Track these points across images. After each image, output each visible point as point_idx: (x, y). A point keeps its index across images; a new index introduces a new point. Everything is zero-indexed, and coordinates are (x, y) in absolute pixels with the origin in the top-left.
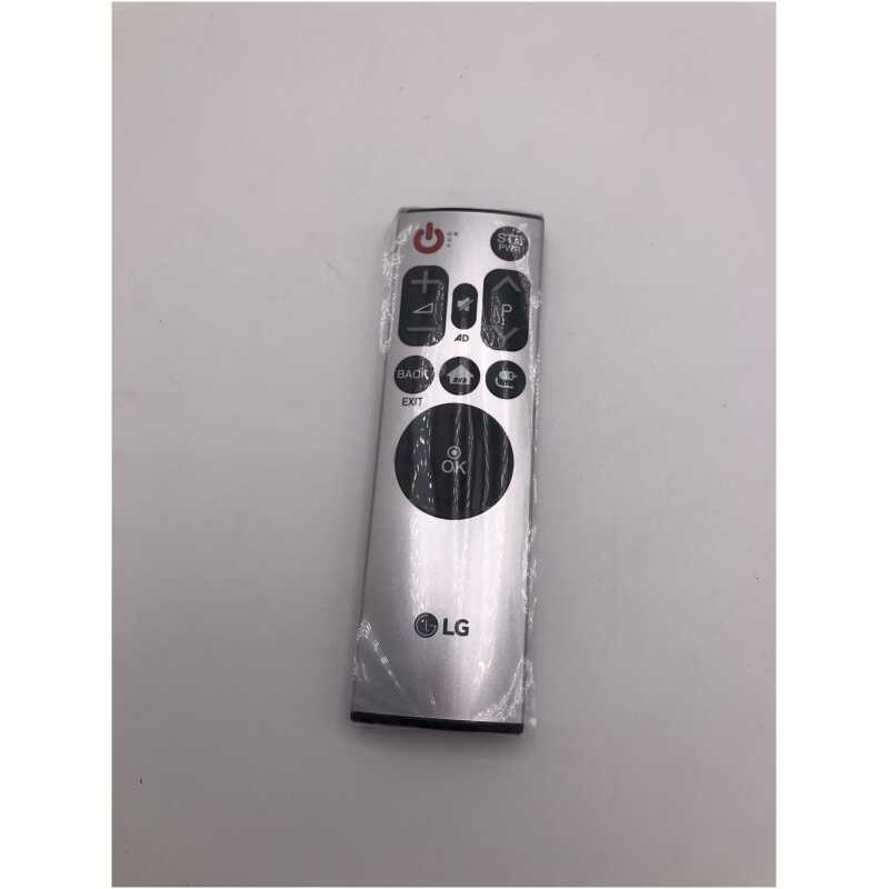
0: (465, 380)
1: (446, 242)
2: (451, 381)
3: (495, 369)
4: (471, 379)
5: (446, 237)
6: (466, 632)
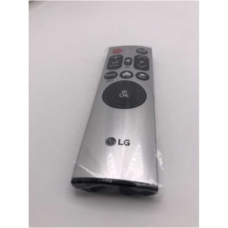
0: (129, 75)
2: (123, 76)
3: (138, 74)
6: (129, 144)
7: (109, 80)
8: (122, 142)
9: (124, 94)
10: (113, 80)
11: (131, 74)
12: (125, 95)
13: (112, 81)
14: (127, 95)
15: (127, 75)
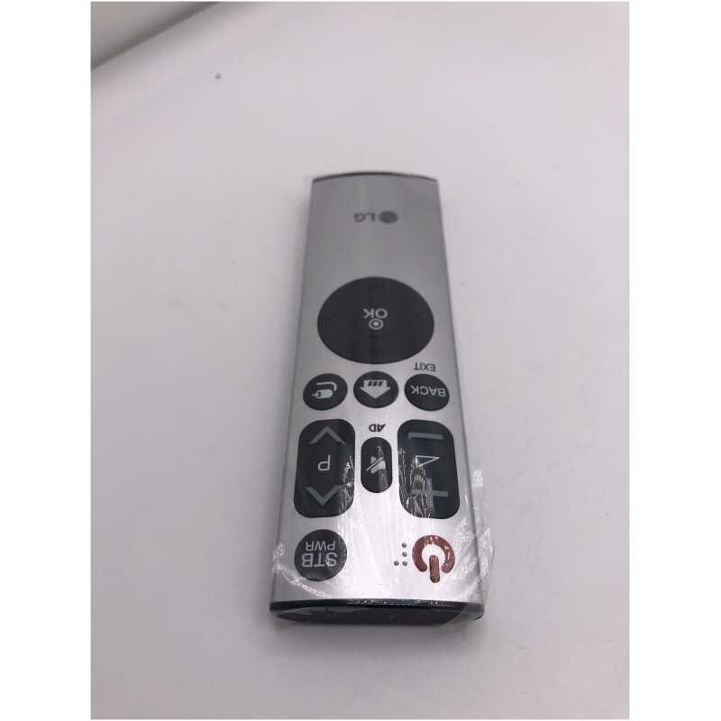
0: (370, 384)
1: (410, 551)
2: (385, 382)
3: (339, 398)
4: (363, 386)
5: (410, 559)
6: (356, 216)
7: (426, 372)
8: (369, 218)
9: (375, 317)
10: (416, 369)
11: (362, 388)
12: (372, 313)
13: (419, 367)
14: (366, 314)
15: (375, 384)
